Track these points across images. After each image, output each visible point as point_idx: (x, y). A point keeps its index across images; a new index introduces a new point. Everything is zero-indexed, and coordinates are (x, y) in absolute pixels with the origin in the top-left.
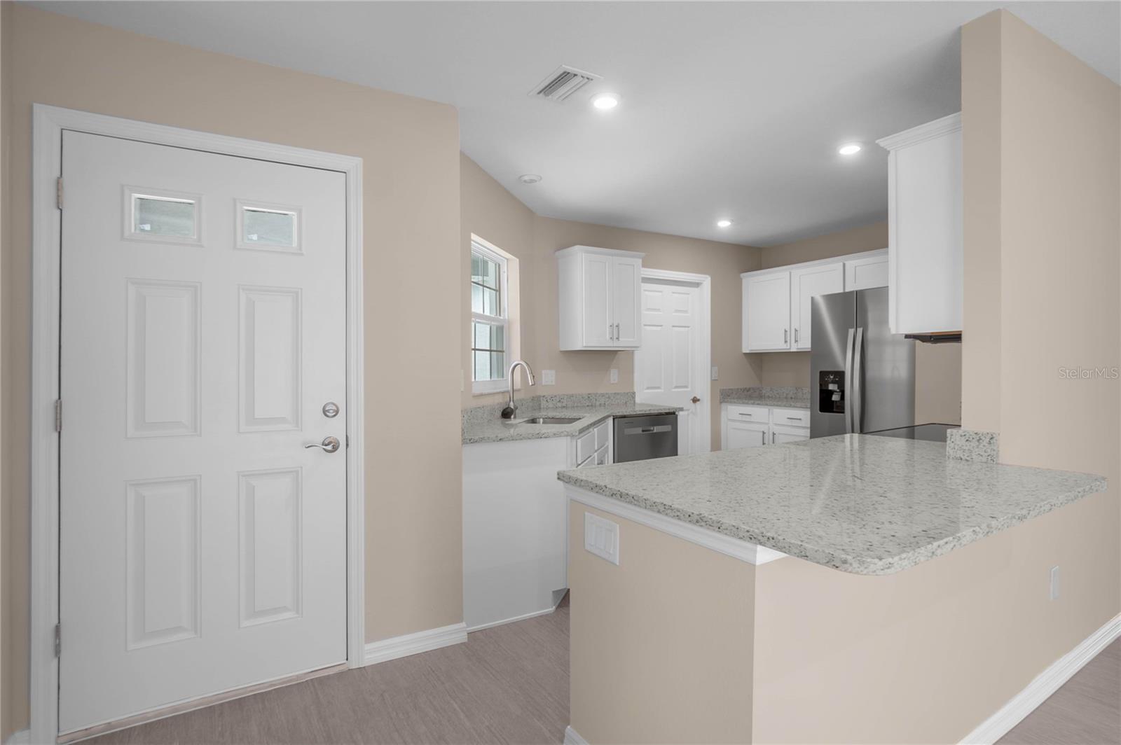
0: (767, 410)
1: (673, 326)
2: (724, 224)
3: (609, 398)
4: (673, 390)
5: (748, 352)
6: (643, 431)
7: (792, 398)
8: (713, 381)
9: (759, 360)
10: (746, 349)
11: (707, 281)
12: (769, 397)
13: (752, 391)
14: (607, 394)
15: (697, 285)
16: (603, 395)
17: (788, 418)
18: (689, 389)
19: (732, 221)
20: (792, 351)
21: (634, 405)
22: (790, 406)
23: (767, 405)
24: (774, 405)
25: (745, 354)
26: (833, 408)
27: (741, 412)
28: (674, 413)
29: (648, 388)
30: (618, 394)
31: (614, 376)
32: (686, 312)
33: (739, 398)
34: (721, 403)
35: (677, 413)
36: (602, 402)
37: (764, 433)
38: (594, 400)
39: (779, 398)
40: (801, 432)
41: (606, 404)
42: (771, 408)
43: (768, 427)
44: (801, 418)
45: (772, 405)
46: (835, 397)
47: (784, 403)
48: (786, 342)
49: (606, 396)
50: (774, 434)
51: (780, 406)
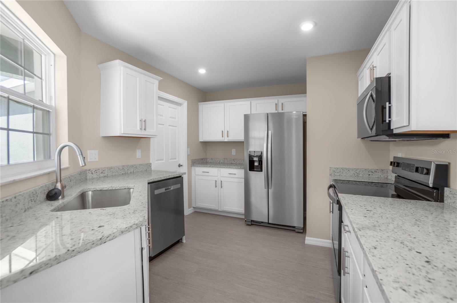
0: (217, 170)
1: (169, 126)
2: (202, 71)
3: (136, 167)
4: (170, 161)
5: (202, 141)
6: (166, 190)
7: (222, 163)
8: (188, 155)
9: (206, 144)
10: (201, 140)
11: (185, 104)
12: (211, 163)
13: (204, 160)
14: (135, 165)
15: (180, 104)
16: (132, 166)
17: (229, 174)
18: (177, 160)
19: (207, 70)
20: (225, 141)
21: (151, 171)
22: (230, 168)
23: (217, 167)
24: (221, 167)
25: (201, 142)
26: (254, 169)
27: (203, 171)
29: (157, 160)
30: (142, 165)
31: (139, 154)
32: (175, 118)
33: (199, 164)
34: (192, 166)
35: (182, 176)
36: (132, 170)
37: (216, 181)
38: (127, 170)
39: (216, 163)
40: (236, 180)
41: (135, 171)
42: (219, 169)
43: (218, 178)
44: (236, 173)
45: (220, 167)
46: (256, 164)
47: (226, 166)
48: (223, 137)
49: (134, 166)
50: (221, 181)
51: (224, 168)
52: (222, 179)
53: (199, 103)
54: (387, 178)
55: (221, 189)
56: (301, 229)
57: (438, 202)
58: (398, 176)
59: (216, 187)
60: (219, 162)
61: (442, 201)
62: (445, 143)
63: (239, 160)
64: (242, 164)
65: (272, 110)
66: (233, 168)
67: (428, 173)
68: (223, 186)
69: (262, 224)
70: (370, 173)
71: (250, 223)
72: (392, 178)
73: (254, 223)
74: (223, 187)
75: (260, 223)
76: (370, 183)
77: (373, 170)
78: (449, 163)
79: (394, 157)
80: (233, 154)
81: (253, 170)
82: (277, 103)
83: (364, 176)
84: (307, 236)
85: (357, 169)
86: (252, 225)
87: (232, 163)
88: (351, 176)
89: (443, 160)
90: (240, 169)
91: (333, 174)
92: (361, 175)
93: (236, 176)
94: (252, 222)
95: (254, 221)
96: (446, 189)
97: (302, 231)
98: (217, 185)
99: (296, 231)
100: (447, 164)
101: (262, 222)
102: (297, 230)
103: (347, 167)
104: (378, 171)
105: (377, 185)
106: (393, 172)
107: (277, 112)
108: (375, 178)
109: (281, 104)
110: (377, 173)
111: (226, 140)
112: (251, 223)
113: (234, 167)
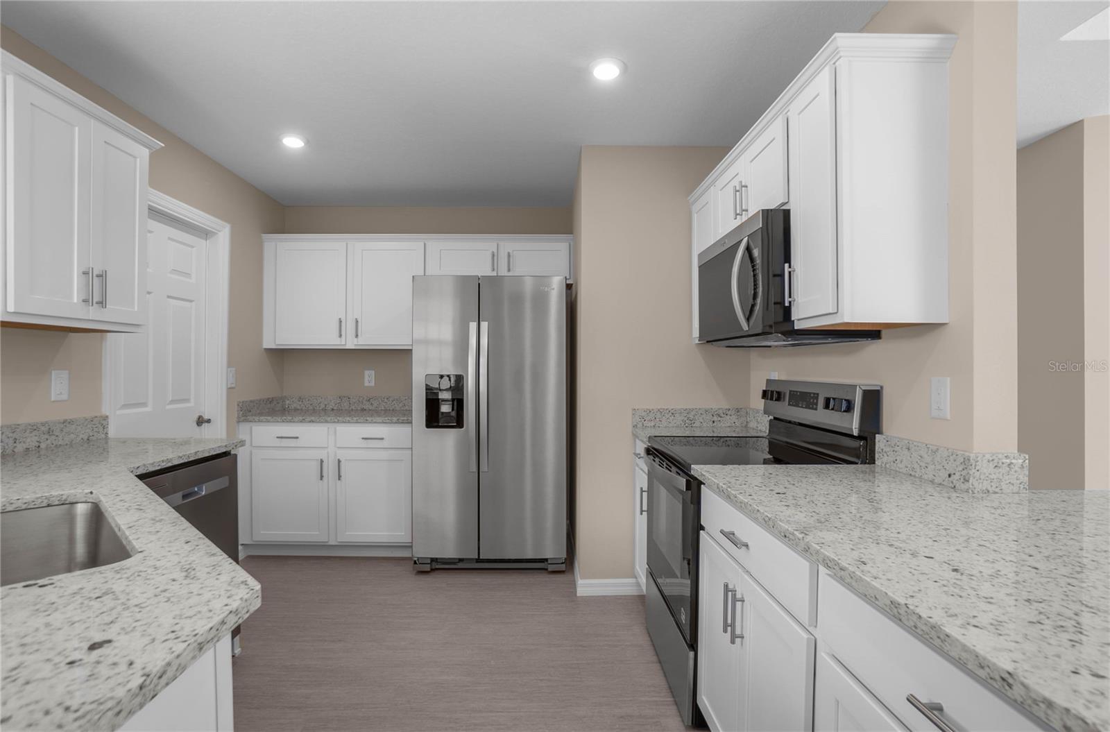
0: (326, 428)
1: (169, 297)
2: (293, 142)
3: (50, 432)
4: (168, 407)
5: (274, 347)
6: (185, 497)
7: (333, 409)
8: (230, 389)
9: (282, 356)
10: (268, 343)
11: (224, 234)
12: (296, 410)
13: (275, 402)
14: (43, 424)
15: (205, 234)
16: (34, 428)
17: (363, 439)
18: (191, 404)
19: (307, 142)
20: (347, 347)
21: (107, 443)
22: (366, 422)
23: (327, 422)
24: (338, 422)
25: (270, 351)
26: (438, 422)
27: (279, 435)
28: (226, 454)
29: (125, 406)
30: (71, 422)
31: (59, 386)
32: (188, 275)
33: (261, 414)
34: (238, 422)
36: (31, 441)
37: (322, 461)
38: (11, 441)
39: (314, 409)
40: (384, 455)
41: (43, 446)
42: (331, 426)
43: (328, 453)
44: (384, 437)
45: (334, 422)
46: (445, 408)
47: (355, 419)
48: (340, 336)
49: (43, 428)
50: (339, 461)
51: (349, 422)
52: (342, 455)
53: (264, 236)
54: (746, 426)
55: (339, 482)
56: (562, 563)
57: (865, 463)
58: (775, 418)
59: (322, 477)
60: (323, 406)
61: (872, 461)
62: (872, 348)
63: (386, 400)
64: (393, 410)
65: (483, 269)
66: (375, 422)
67: (849, 408)
68: (342, 474)
69: (460, 565)
70: (715, 418)
71: (427, 568)
72: (761, 425)
73: (437, 567)
74: (342, 478)
75: (454, 563)
76: (715, 438)
77: (721, 411)
78: (882, 387)
79: (769, 381)
80: (367, 384)
81: (436, 424)
82: (495, 251)
83: (705, 424)
84: (581, 579)
85: (689, 411)
86: (433, 570)
87: (363, 410)
88: (677, 427)
89: (870, 383)
90: (396, 423)
91: (640, 425)
92: (697, 424)
93: (385, 444)
94: (434, 563)
95: (437, 559)
96: (877, 435)
97: (563, 567)
98: (325, 474)
99: (549, 570)
100: (879, 388)
101: (461, 560)
102: (551, 568)
103: (670, 408)
104: (729, 413)
105: (729, 443)
106: (766, 412)
107: (494, 274)
108: (727, 427)
109: (506, 254)
110: (728, 417)
111: (349, 346)
112: (431, 566)
113: (379, 419)
